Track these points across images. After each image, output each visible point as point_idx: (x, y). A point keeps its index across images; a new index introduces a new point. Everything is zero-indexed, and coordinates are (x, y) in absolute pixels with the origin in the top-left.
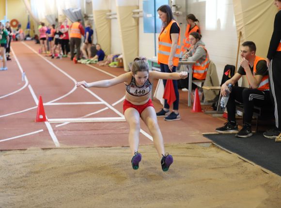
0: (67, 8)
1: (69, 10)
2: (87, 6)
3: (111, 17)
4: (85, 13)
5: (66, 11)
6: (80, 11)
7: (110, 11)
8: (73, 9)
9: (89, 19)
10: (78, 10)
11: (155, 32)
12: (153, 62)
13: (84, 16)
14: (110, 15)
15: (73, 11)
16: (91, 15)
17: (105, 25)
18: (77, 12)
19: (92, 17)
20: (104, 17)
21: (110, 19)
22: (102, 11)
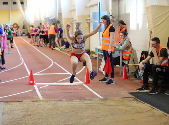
0: (47, 17)
1: (48, 18)
2: (58, 15)
3: (73, 22)
4: (58, 20)
6: (55, 18)
7: (73, 19)
8: (50, 18)
9: (60, 23)
10: (53, 18)
11: (100, 31)
12: (98, 49)
13: (57, 21)
14: (73, 21)
15: (51, 19)
18: (53, 19)
19: (62, 22)
20: (69, 22)
22: (68, 19)
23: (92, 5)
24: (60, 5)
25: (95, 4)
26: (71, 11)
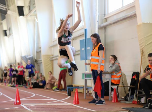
0: (23, 55)
1: (25, 56)
2: (36, 54)
3: (53, 59)
4: (36, 58)
5: (23, 57)
6: (32, 57)
7: (53, 55)
8: (28, 56)
9: (38, 62)
10: (31, 56)
11: (86, 59)
13: (35, 61)
14: (53, 58)
15: (28, 57)
16: (40, 60)
17: (49, 64)
18: (31, 58)
20: (49, 59)
21: (53, 60)
22: (48, 55)
23: (75, 37)
24: (38, 43)
25: (79, 35)
26: (51, 47)
